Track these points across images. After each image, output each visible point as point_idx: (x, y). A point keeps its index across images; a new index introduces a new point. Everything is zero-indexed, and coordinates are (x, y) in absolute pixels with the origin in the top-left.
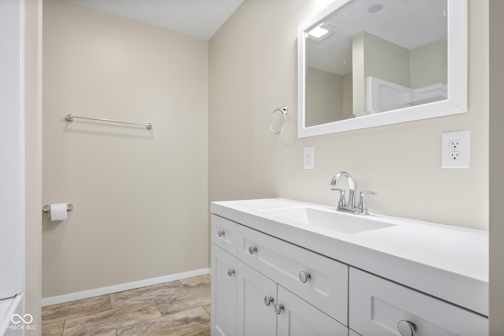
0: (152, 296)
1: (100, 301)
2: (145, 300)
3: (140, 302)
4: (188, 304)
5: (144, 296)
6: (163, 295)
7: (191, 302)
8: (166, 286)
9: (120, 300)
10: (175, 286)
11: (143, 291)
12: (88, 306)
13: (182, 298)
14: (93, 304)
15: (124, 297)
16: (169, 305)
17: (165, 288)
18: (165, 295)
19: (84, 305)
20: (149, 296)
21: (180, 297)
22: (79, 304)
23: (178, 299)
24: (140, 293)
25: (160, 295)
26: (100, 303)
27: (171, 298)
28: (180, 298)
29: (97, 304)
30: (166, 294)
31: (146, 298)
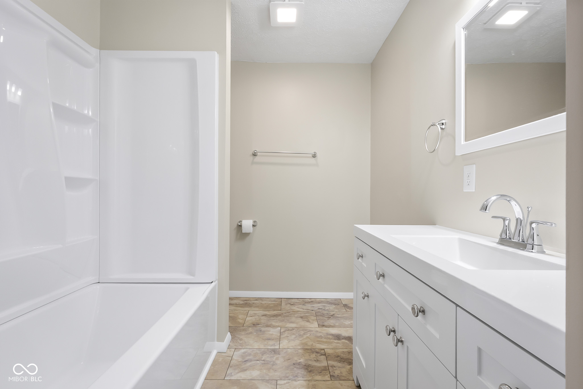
0: (314, 308)
1: (274, 302)
2: (308, 310)
3: (303, 310)
4: (344, 322)
5: (307, 306)
6: (323, 309)
7: (347, 321)
8: (328, 302)
9: (289, 305)
10: (335, 304)
11: (308, 302)
12: (265, 303)
13: (340, 316)
14: (269, 303)
15: (292, 304)
16: (326, 319)
17: (327, 304)
18: (325, 309)
19: (263, 303)
20: (312, 307)
21: (338, 314)
22: (260, 301)
23: (335, 315)
24: (305, 303)
25: (321, 309)
26: (274, 304)
27: (330, 313)
28: (338, 316)
29: (271, 304)
30: (327, 308)
31: (309, 308)
